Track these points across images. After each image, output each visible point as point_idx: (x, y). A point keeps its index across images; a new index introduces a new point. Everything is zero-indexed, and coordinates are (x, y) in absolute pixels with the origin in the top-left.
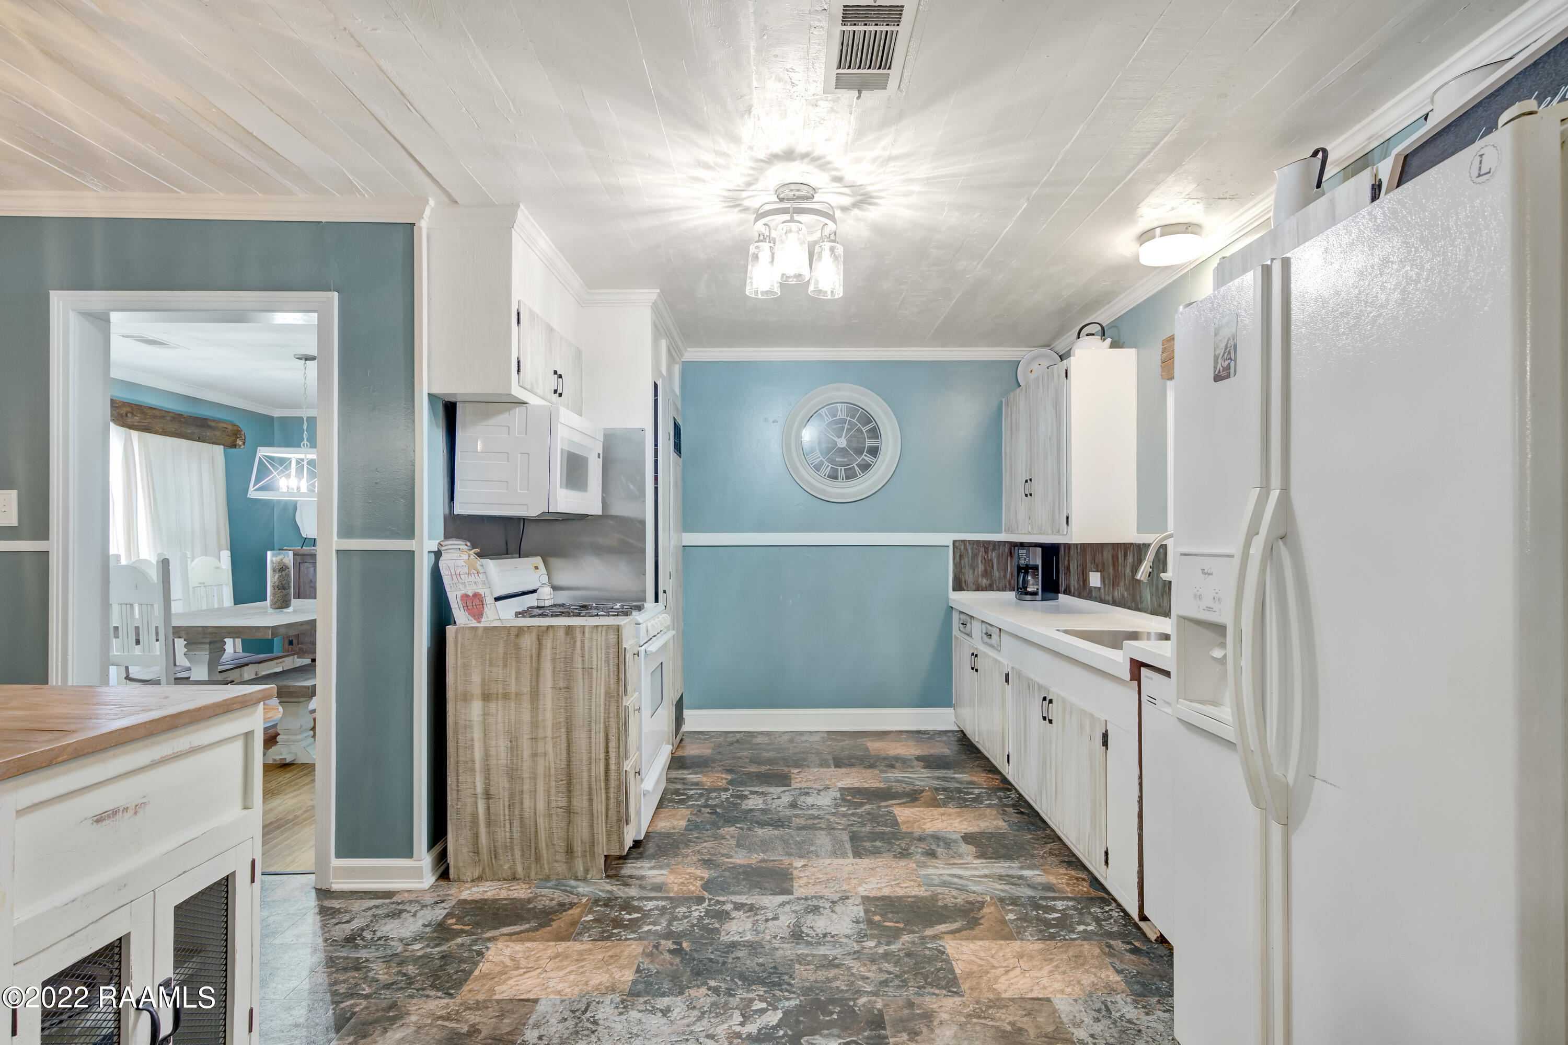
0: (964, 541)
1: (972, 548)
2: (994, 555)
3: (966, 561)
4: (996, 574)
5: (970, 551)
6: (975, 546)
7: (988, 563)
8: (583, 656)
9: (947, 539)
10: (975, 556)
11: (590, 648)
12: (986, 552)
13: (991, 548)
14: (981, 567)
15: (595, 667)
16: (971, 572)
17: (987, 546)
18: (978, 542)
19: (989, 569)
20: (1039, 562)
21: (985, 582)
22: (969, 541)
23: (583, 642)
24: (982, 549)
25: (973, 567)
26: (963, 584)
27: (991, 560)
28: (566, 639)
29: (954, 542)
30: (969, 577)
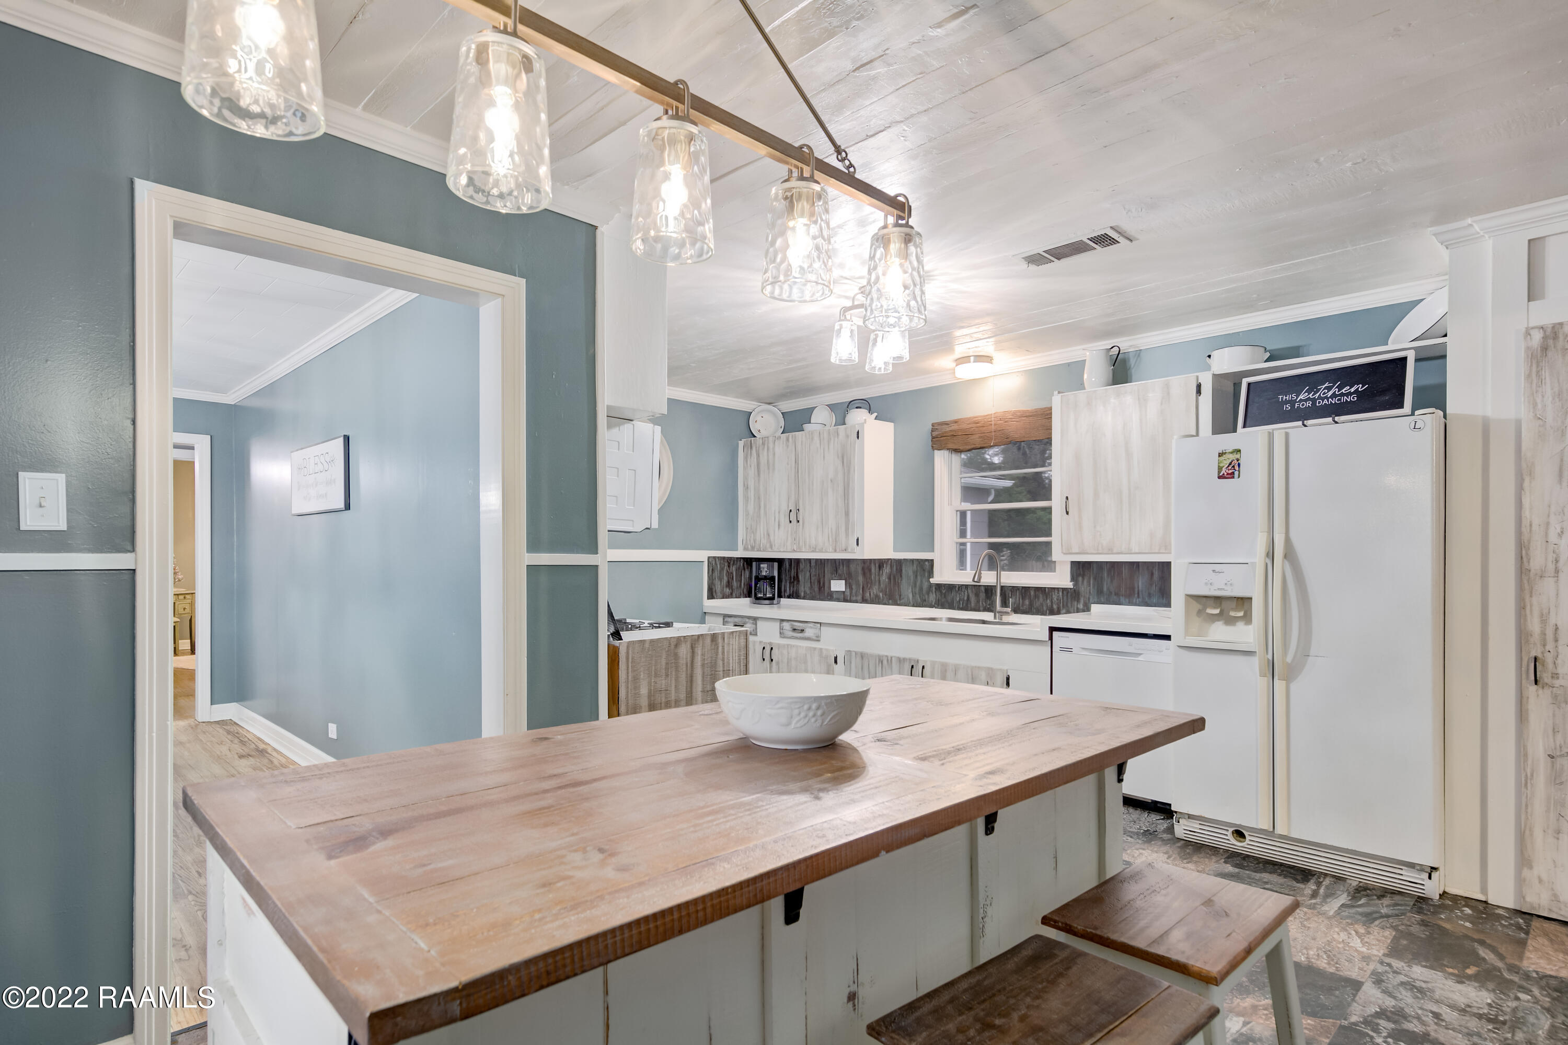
0: (714, 558)
1: (720, 563)
2: (734, 569)
3: (716, 574)
4: (735, 584)
5: (719, 566)
6: (722, 561)
7: (730, 575)
8: (723, 660)
9: (702, 555)
10: (722, 569)
11: (728, 652)
12: (729, 566)
13: (732, 563)
14: (725, 578)
15: (731, 668)
16: (719, 583)
17: (729, 561)
18: (724, 558)
19: (730, 580)
20: (776, 574)
21: (727, 591)
22: (718, 557)
23: (723, 647)
24: (726, 564)
25: (721, 579)
26: (714, 594)
27: (732, 573)
28: (711, 645)
29: (709, 558)
30: (718, 587)
